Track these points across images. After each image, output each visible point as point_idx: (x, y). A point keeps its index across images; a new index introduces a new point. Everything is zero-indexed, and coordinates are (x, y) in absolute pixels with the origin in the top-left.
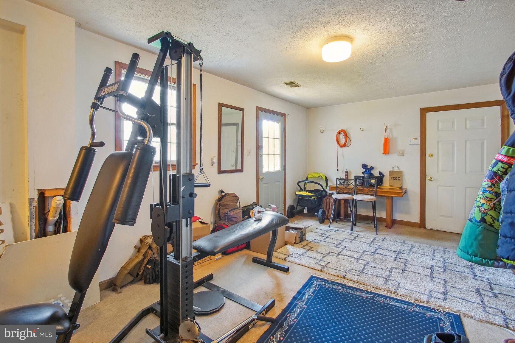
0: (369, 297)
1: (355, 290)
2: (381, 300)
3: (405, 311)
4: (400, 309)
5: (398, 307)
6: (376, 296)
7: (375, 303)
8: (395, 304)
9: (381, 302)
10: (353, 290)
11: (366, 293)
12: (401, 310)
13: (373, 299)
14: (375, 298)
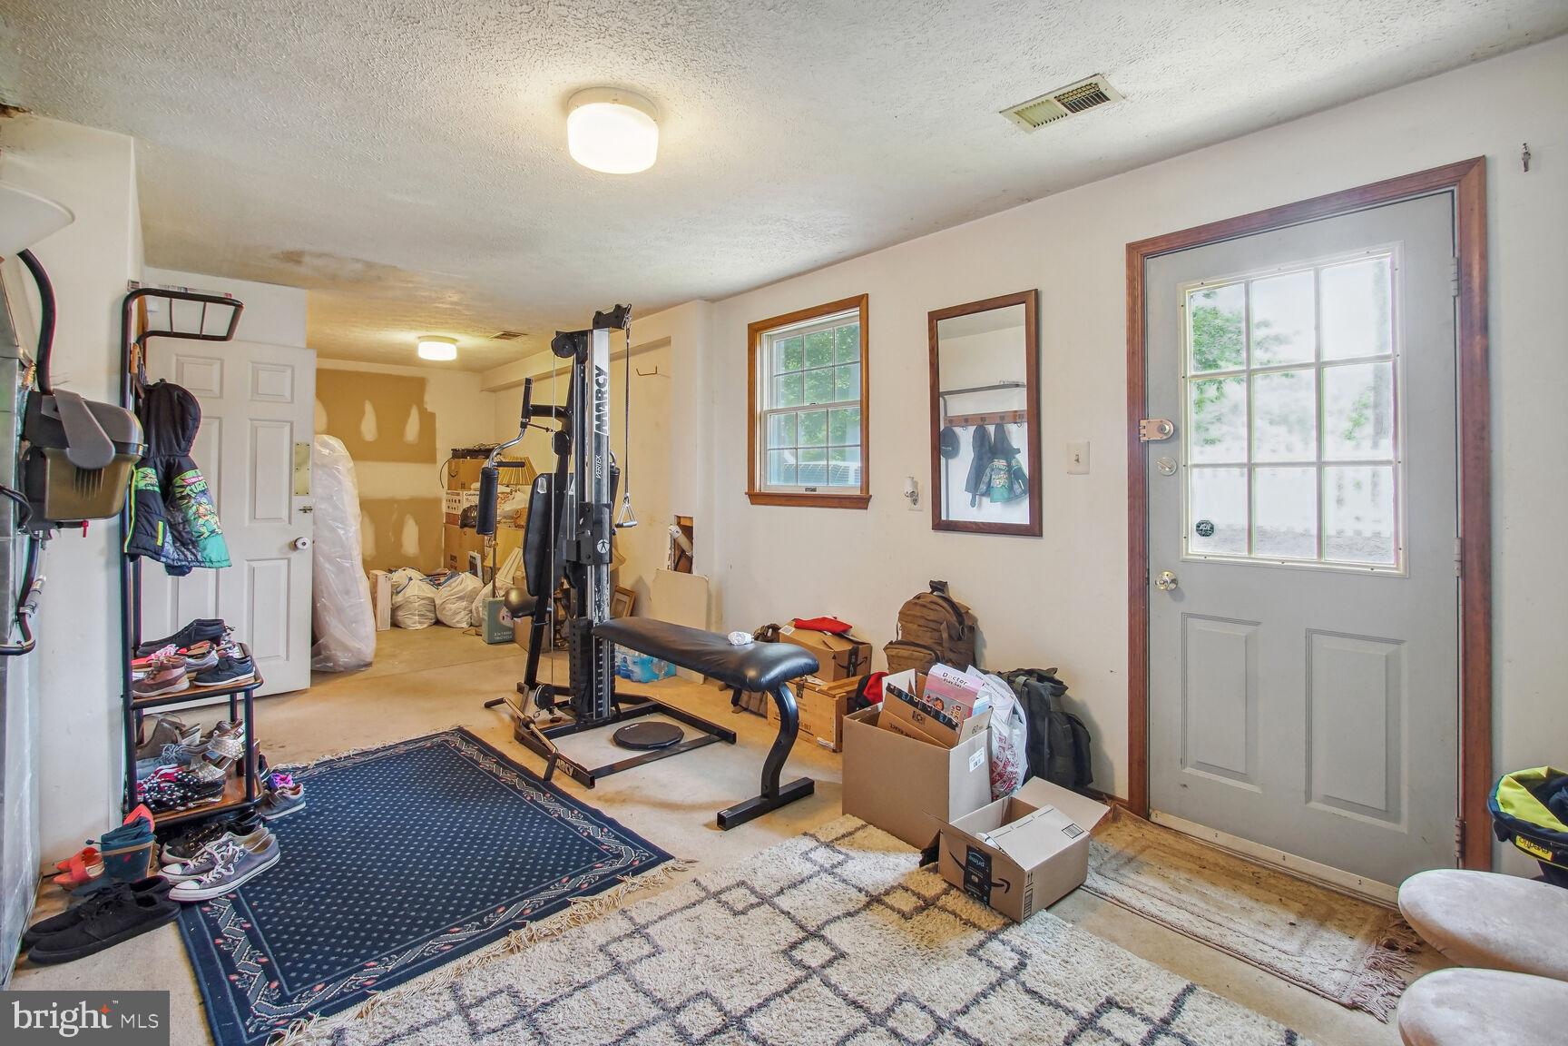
0: (491, 915)
1: (543, 906)
2: (458, 932)
3: (382, 950)
4: (396, 946)
5: (406, 949)
6: (481, 933)
7: (465, 914)
8: (418, 951)
9: (453, 927)
10: (546, 902)
11: (511, 919)
12: (393, 945)
13: (480, 918)
14: (478, 928)
